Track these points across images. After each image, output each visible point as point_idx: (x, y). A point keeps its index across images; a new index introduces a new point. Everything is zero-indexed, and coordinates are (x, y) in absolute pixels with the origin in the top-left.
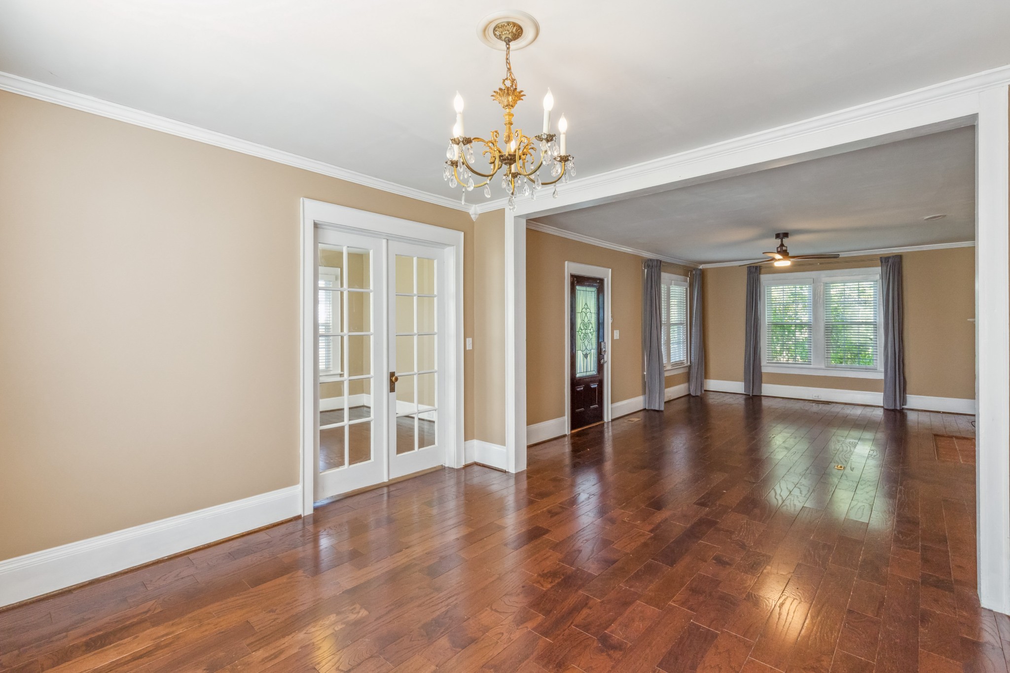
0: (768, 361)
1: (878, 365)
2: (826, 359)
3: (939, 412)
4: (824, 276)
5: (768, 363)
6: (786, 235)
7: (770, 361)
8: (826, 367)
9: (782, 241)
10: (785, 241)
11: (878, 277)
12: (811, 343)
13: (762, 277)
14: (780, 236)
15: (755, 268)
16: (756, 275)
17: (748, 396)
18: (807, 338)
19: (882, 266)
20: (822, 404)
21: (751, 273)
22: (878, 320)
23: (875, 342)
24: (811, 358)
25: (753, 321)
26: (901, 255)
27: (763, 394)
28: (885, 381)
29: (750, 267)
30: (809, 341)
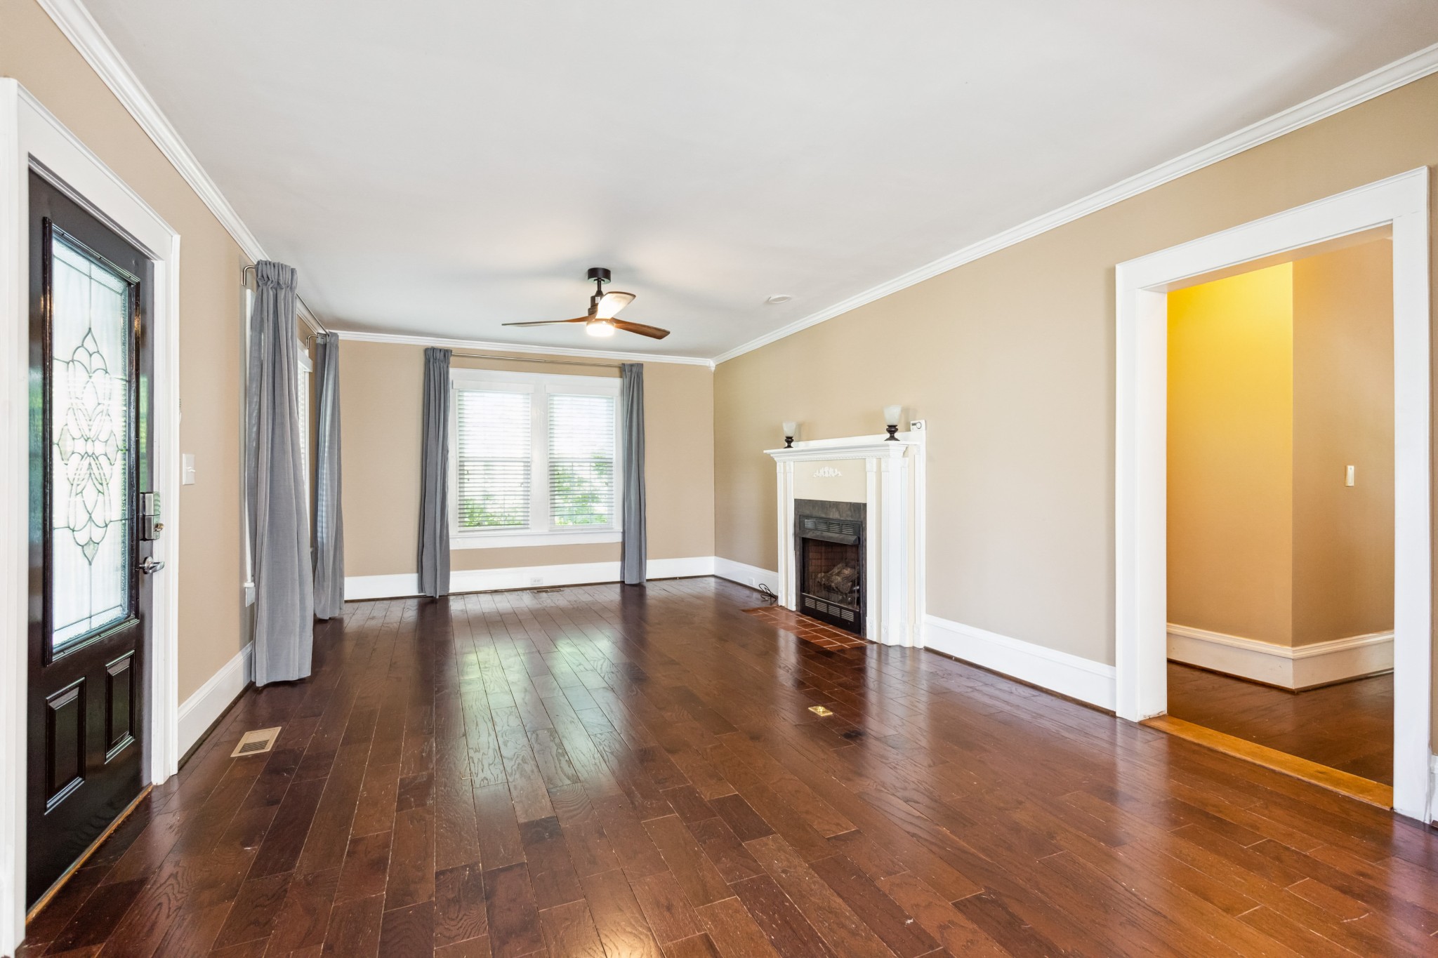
0: (458, 529)
1: (614, 521)
3: (676, 578)
4: (547, 380)
6: (607, 275)
7: (461, 529)
8: (550, 530)
9: (599, 287)
11: (617, 391)
12: (529, 493)
13: (452, 371)
14: (599, 274)
15: (442, 353)
16: (445, 367)
17: (428, 599)
18: (522, 483)
19: (621, 377)
20: (546, 592)
21: (435, 359)
22: (614, 457)
23: (610, 489)
24: (529, 518)
25: (440, 455)
26: (642, 364)
27: (451, 591)
28: (623, 544)
29: (433, 349)
30: (526, 489)
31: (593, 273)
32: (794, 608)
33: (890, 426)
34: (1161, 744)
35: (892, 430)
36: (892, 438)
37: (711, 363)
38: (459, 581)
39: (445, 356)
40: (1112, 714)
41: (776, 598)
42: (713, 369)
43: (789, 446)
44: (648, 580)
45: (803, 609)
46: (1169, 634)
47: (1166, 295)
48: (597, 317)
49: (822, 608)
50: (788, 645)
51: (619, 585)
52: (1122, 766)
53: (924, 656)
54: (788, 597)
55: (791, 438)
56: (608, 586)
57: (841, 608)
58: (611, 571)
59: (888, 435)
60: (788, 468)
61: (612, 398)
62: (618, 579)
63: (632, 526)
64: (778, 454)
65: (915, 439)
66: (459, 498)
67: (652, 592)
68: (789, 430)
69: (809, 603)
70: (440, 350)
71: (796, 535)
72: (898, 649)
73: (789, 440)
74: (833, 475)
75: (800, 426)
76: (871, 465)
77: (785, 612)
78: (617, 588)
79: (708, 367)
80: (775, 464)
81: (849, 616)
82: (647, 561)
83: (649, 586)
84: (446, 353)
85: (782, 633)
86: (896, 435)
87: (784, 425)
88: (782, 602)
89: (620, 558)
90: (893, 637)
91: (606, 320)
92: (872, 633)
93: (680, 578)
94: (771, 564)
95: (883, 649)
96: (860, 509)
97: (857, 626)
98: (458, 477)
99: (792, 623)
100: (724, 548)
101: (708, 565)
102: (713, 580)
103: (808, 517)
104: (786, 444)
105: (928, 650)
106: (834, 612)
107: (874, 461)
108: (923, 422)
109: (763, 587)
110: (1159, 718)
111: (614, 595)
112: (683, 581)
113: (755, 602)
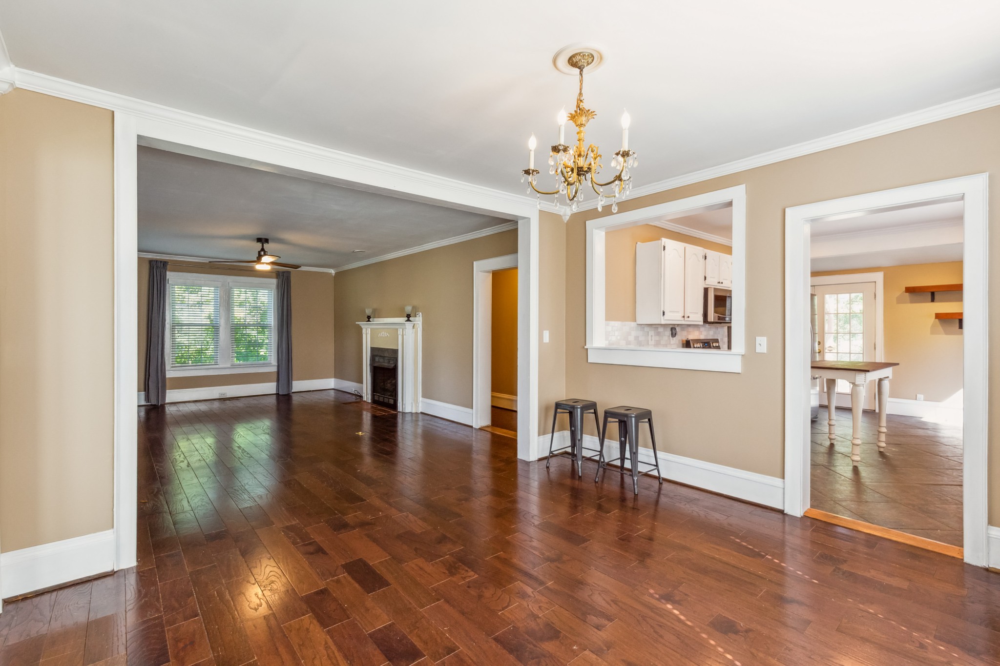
0: (171, 366)
1: (272, 359)
2: (231, 358)
3: (310, 391)
4: (230, 279)
5: (172, 367)
6: (267, 241)
7: (173, 365)
8: (232, 366)
9: (263, 246)
10: (266, 245)
11: (274, 286)
12: (218, 344)
13: (168, 273)
14: (262, 240)
15: (162, 264)
16: (164, 272)
17: (152, 407)
18: (214, 339)
19: (277, 278)
20: (229, 400)
21: (157, 267)
22: (272, 323)
23: (270, 341)
24: (218, 359)
25: (160, 323)
26: (290, 272)
27: (167, 401)
28: (278, 372)
29: (156, 261)
30: (216, 342)
31: (259, 240)
32: (370, 401)
33: (408, 315)
34: (489, 436)
35: (408, 316)
36: (408, 320)
37: (333, 272)
38: (172, 396)
39: (164, 265)
40: (471, 427)
41: (361, 397)
42: (334, 275)
43: (369, 321)
44: (293, 393)
45: (374, 401)
46: (492, 397)
47: (491, 274)
48: (262, 262)
49: (381, 399)
50: (367, 417)
51: (275, 395)
52: (474, 443)
53: (420, 416)
54: (367, 397)
55: (370, 316)
56: (269, 396)
57: (389, 398)
58: (270, 388)
59: (406, 319)
60: (367, 331)
61: (271, 290)
62: (275, 392)
63: (284, 362)
64: (363, 325)
65: (418, 320)
66: (171, 347)
67: (296, 399)
68: (368, 312)
69: (376, 398)
70: (161, 262)
71: (371, 365)
72: (410, 414)
73: (369, 317)
74: (386, 336)
75: (374, 311)
76: (400, 332)
77: (365, 403)
78: (275, 397)
79: (331, 273)
80: (361, 329)
81: (392, 402)
82: (293, 382)
83: (293, 395)
84: (165, 264)
85: (365, 413)
86: (410, 319)
87: (366, 310)
88: (365, 399)
89: (276, 380)
90: (408, 409)
91: (266, 263)
92: (400, 409)
93: (313, 391)
94: (360, 381)
95: (404, 413)
96: (395, 352)
97: (394, 406)
98: (171, 335)
99: (370, 406)
100: (339, 374)
101: (330, 383)
102: (333, 391)
103: (377, 356)
104: (367, 320)
105: (422, 413)
106: (386, 400)
107: (401, 330)
108: (421, 313)
109: (356, 392)
110: (487, 427)
111: (273, 401)
112: (314, 392)
113: (353, 399)
